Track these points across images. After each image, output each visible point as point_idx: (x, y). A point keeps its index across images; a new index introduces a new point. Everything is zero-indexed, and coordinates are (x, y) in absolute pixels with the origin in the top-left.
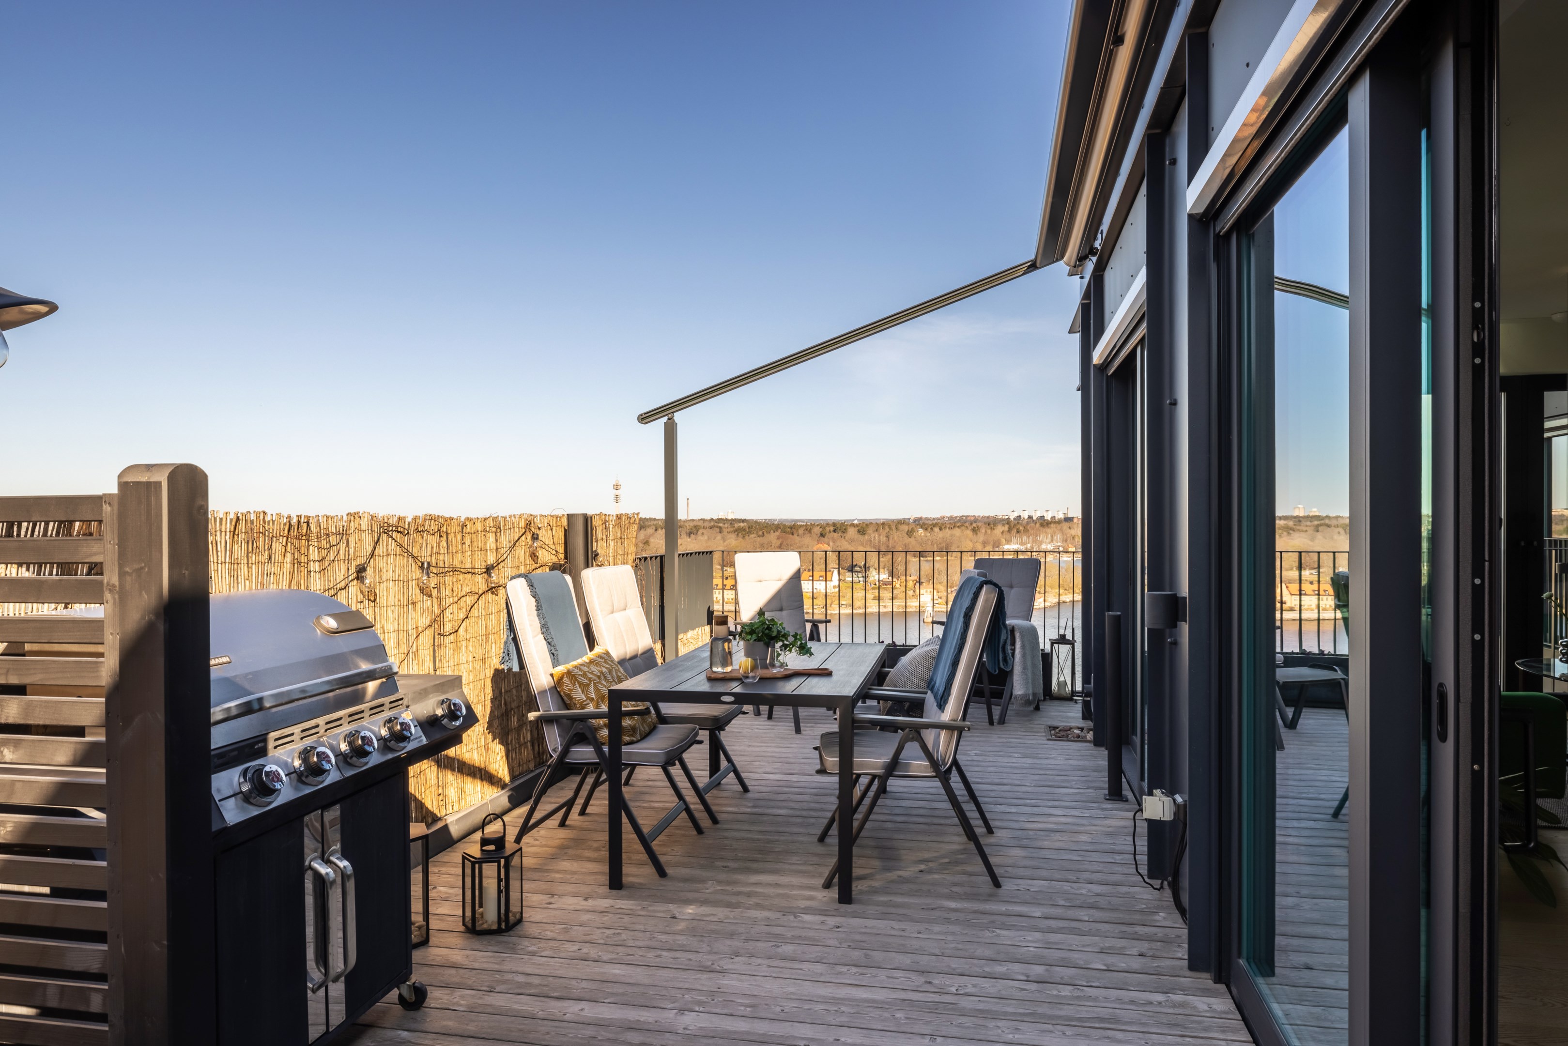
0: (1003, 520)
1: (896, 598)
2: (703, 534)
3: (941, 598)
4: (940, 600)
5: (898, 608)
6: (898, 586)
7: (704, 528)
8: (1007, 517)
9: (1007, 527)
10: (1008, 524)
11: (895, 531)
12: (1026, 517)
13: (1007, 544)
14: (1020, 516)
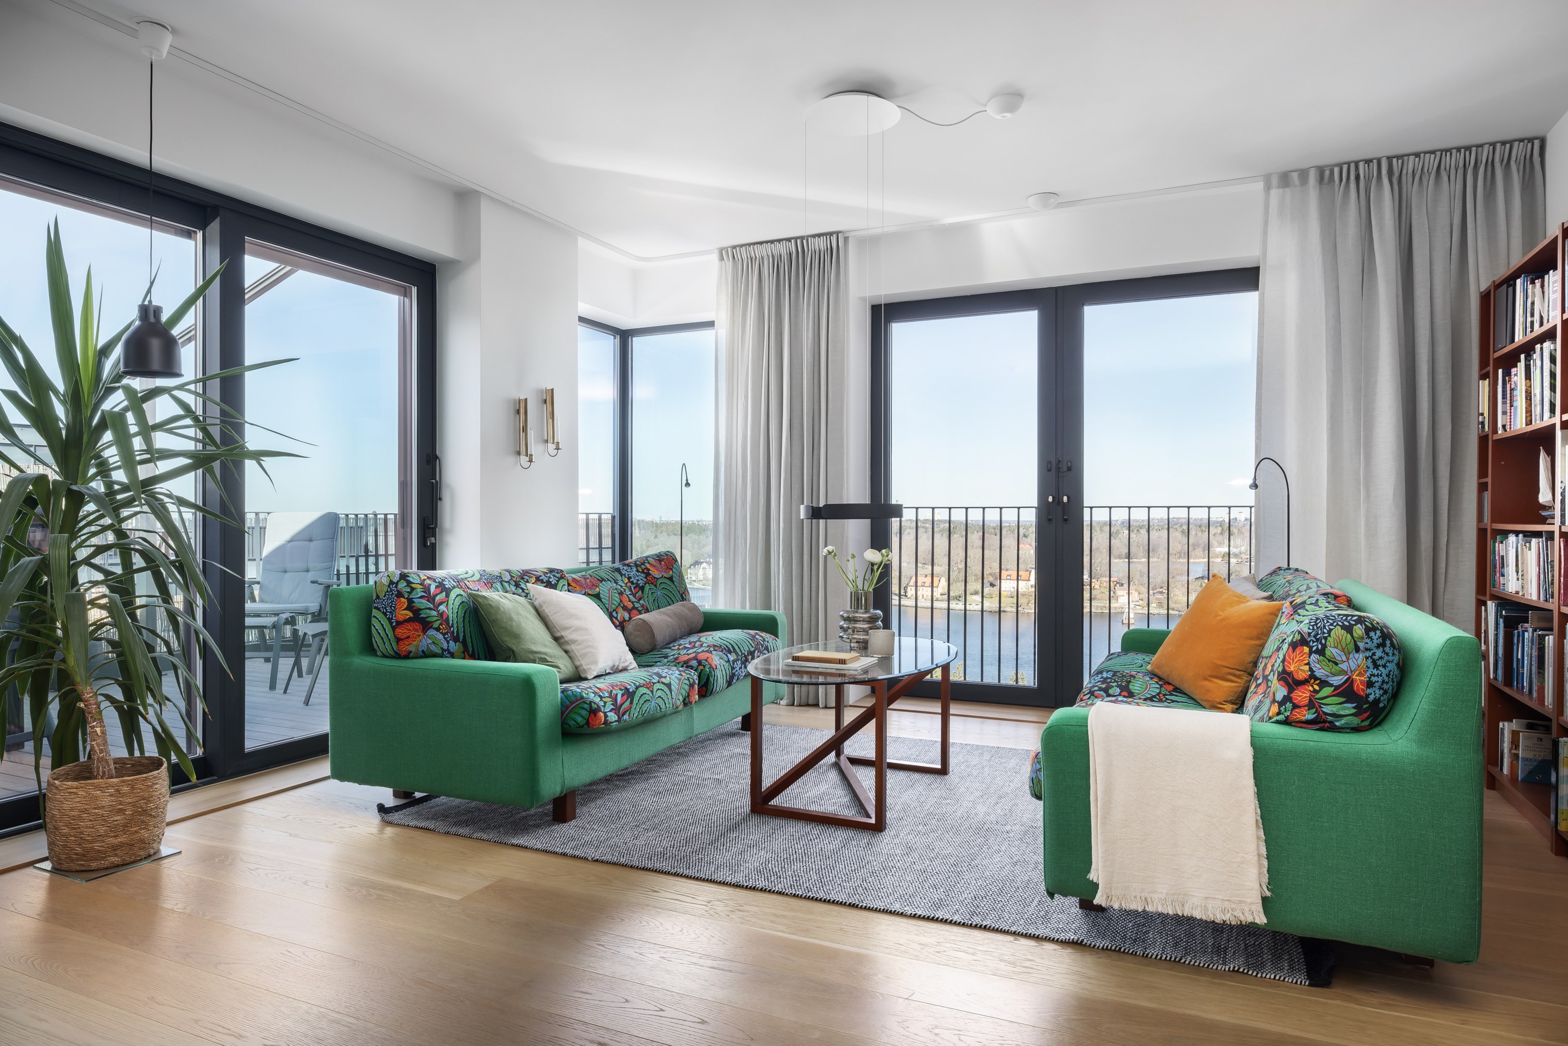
0: (1217, 522)
1: (1094, 599)
2: (909, 533)
3: (1142, 600)
4: (1141, 602)
5: (1097, 609)
6: (1097, 587)
7: (910, 528)
8: (1221, 520)
9: (1220, 529)
10: (1220, 526)
11: (1099, 532)
12: (1243, 519)
13: (1220, 547)
14: (1236, 519)
